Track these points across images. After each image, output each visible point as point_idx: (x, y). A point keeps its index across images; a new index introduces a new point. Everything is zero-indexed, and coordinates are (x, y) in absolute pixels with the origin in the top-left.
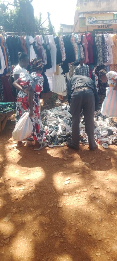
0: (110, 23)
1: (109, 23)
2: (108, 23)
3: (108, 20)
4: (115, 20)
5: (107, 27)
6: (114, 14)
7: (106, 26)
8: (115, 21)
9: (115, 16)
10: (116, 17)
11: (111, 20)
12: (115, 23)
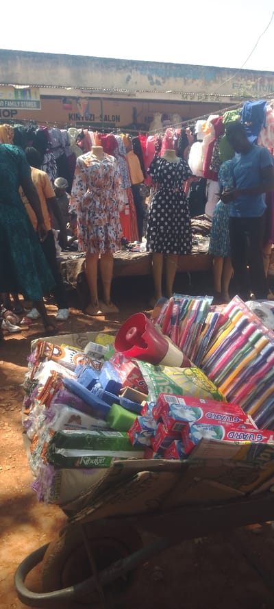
0: (9, 107)
1: (7, 106)
2: (4, 106)
3: (4, 101)
4: (18, 101)
5: (9, 115)
6: (15, 89)
7: (6, 113)
8: (19, 103)
9: (19, 92)
10: (19, 94)
11: (11, 101)
12: (20, 107)
